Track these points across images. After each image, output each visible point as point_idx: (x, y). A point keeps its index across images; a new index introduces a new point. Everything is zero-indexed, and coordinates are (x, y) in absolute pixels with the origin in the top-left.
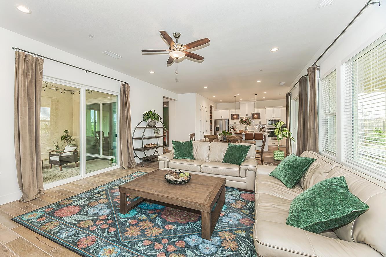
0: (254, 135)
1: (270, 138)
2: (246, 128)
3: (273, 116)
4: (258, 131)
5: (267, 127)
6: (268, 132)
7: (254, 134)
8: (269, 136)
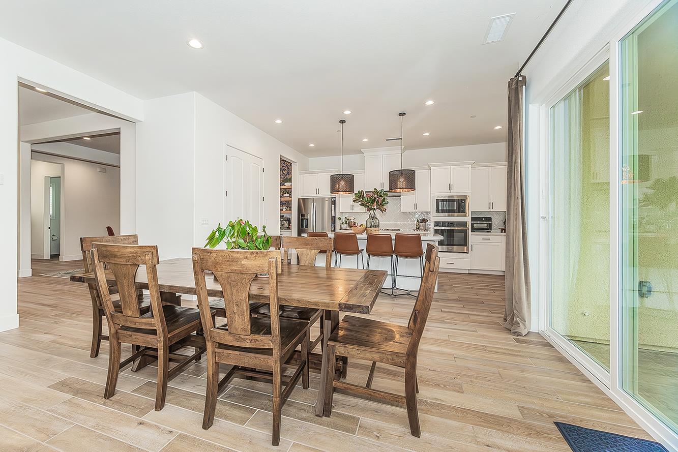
0: (393, 242)
1: (445, 248)
2: (373, 218)
3: (451, 187)
4: (408, 229)
5: (434, 218)
6: (436, 232)
7: (393, 237)
8: (441, 243)
